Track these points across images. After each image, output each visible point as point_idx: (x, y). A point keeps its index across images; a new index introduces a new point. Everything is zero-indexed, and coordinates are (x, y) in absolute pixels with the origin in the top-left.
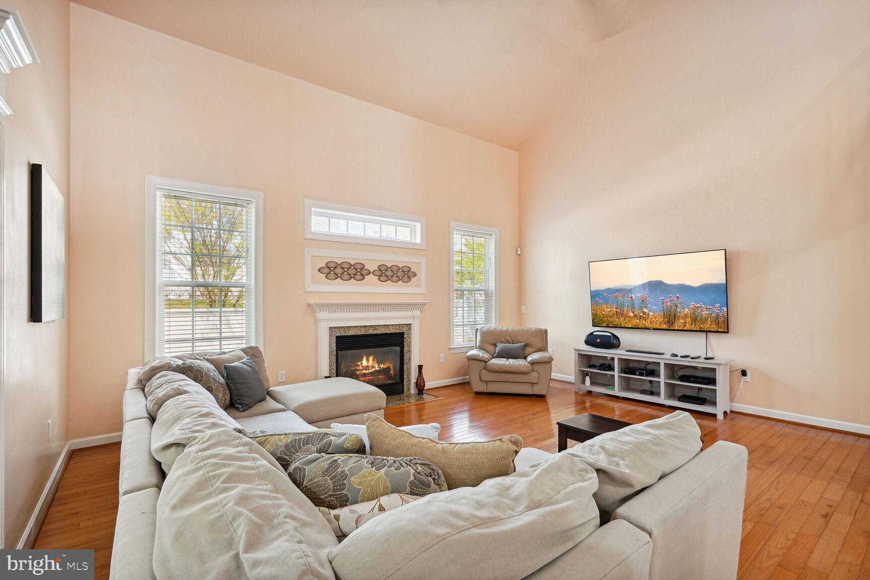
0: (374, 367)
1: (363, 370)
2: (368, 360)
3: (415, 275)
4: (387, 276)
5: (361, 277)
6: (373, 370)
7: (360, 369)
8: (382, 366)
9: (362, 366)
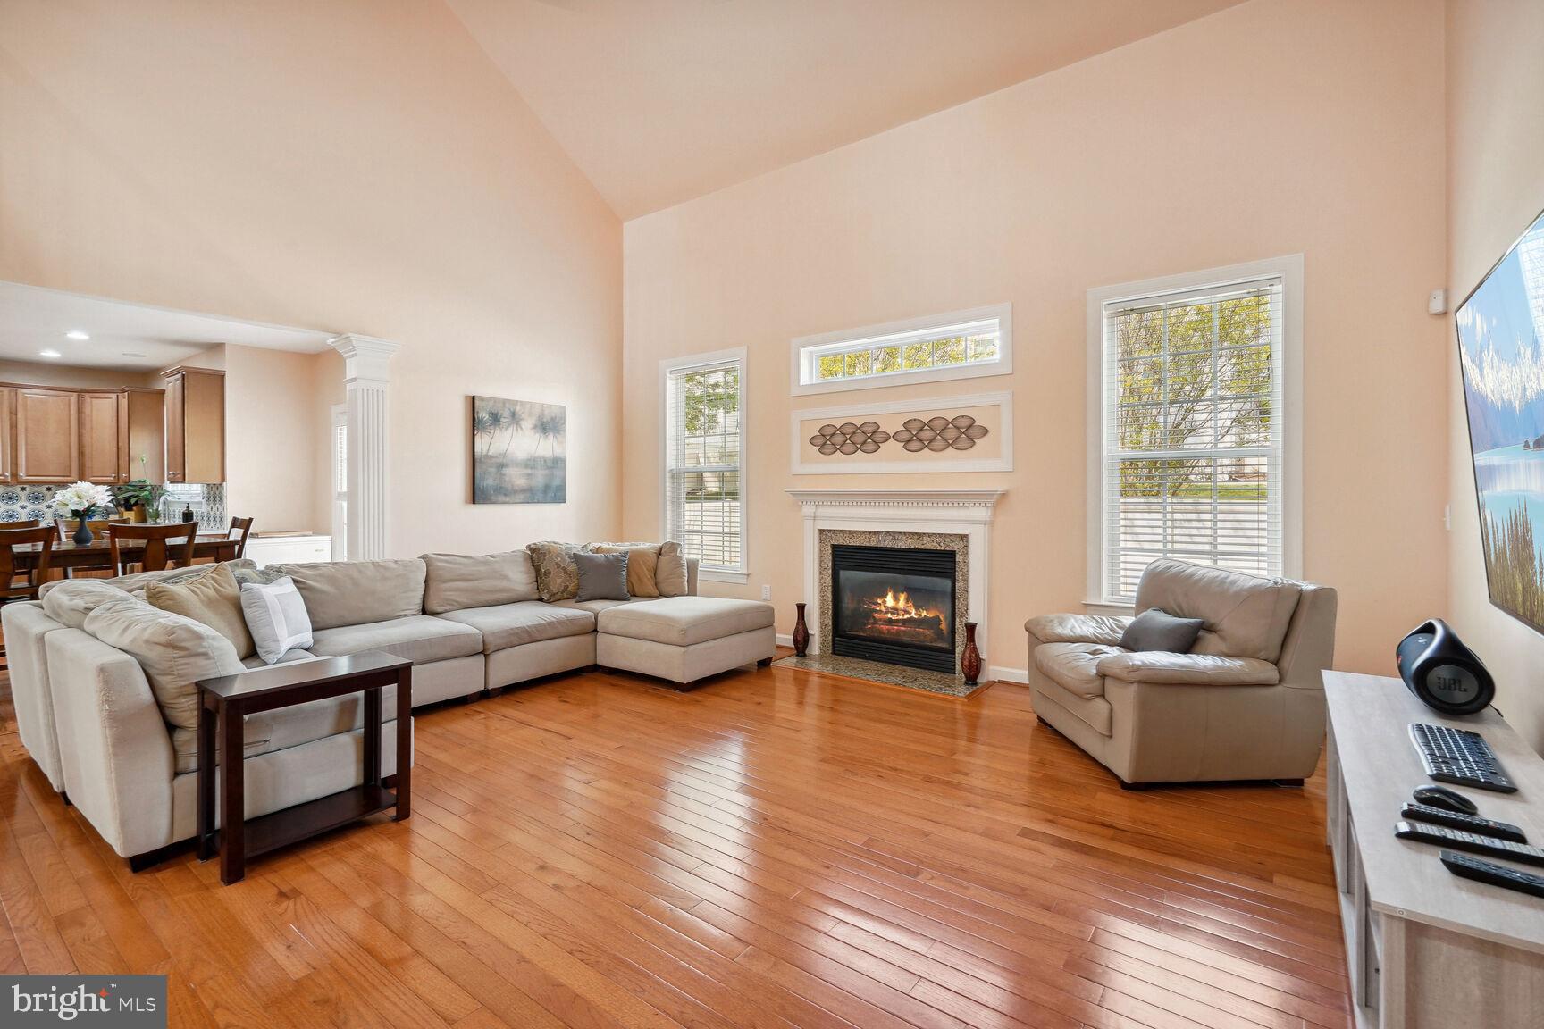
0: (910, 613)
1: (887, 613)
2: (896, 599)
3: (985, 431)
4: (920, 440)
5: (872, 447)
6: (907, 616)
7: (880, 611)
8: (924, 613)
9: (885, 607)
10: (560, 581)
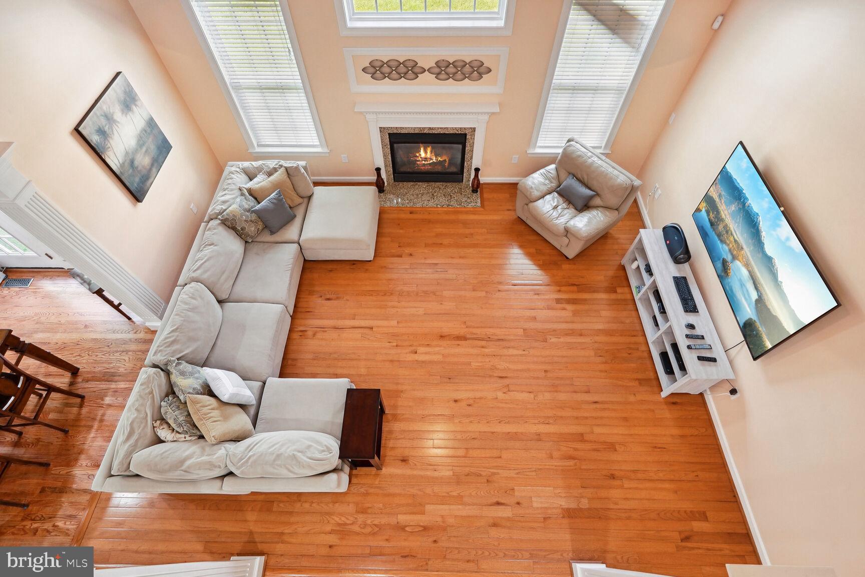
0: (432, 159)
1: (422, 161)
2: (426, 152)
3: (490, 70)
4: (447, 73)
5: (413, 76)
6: (431, 161)
7: (419, 161)
8: (439, 159)
9: (421, 157)
10: (253, 229)
